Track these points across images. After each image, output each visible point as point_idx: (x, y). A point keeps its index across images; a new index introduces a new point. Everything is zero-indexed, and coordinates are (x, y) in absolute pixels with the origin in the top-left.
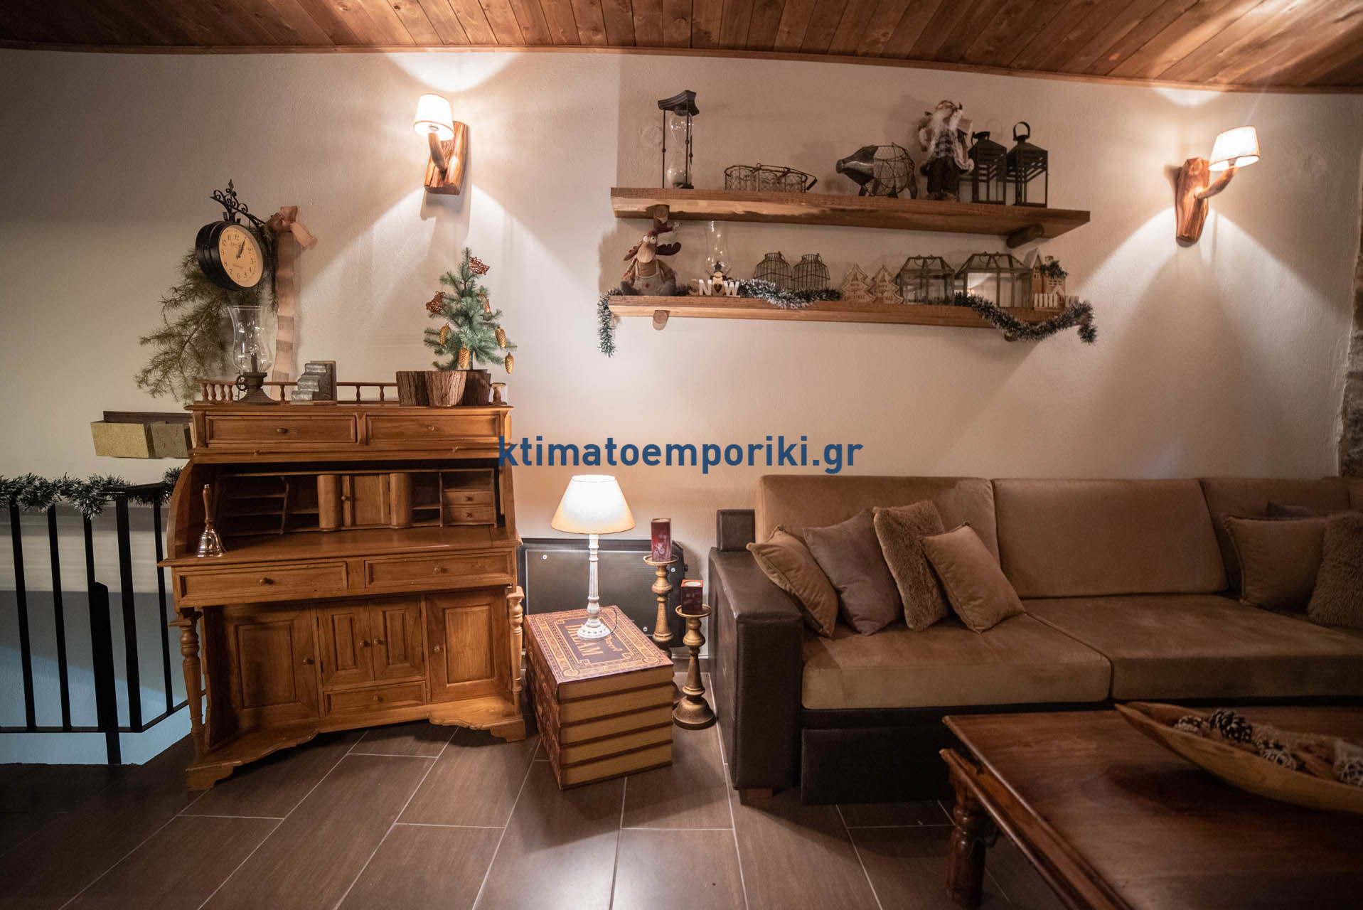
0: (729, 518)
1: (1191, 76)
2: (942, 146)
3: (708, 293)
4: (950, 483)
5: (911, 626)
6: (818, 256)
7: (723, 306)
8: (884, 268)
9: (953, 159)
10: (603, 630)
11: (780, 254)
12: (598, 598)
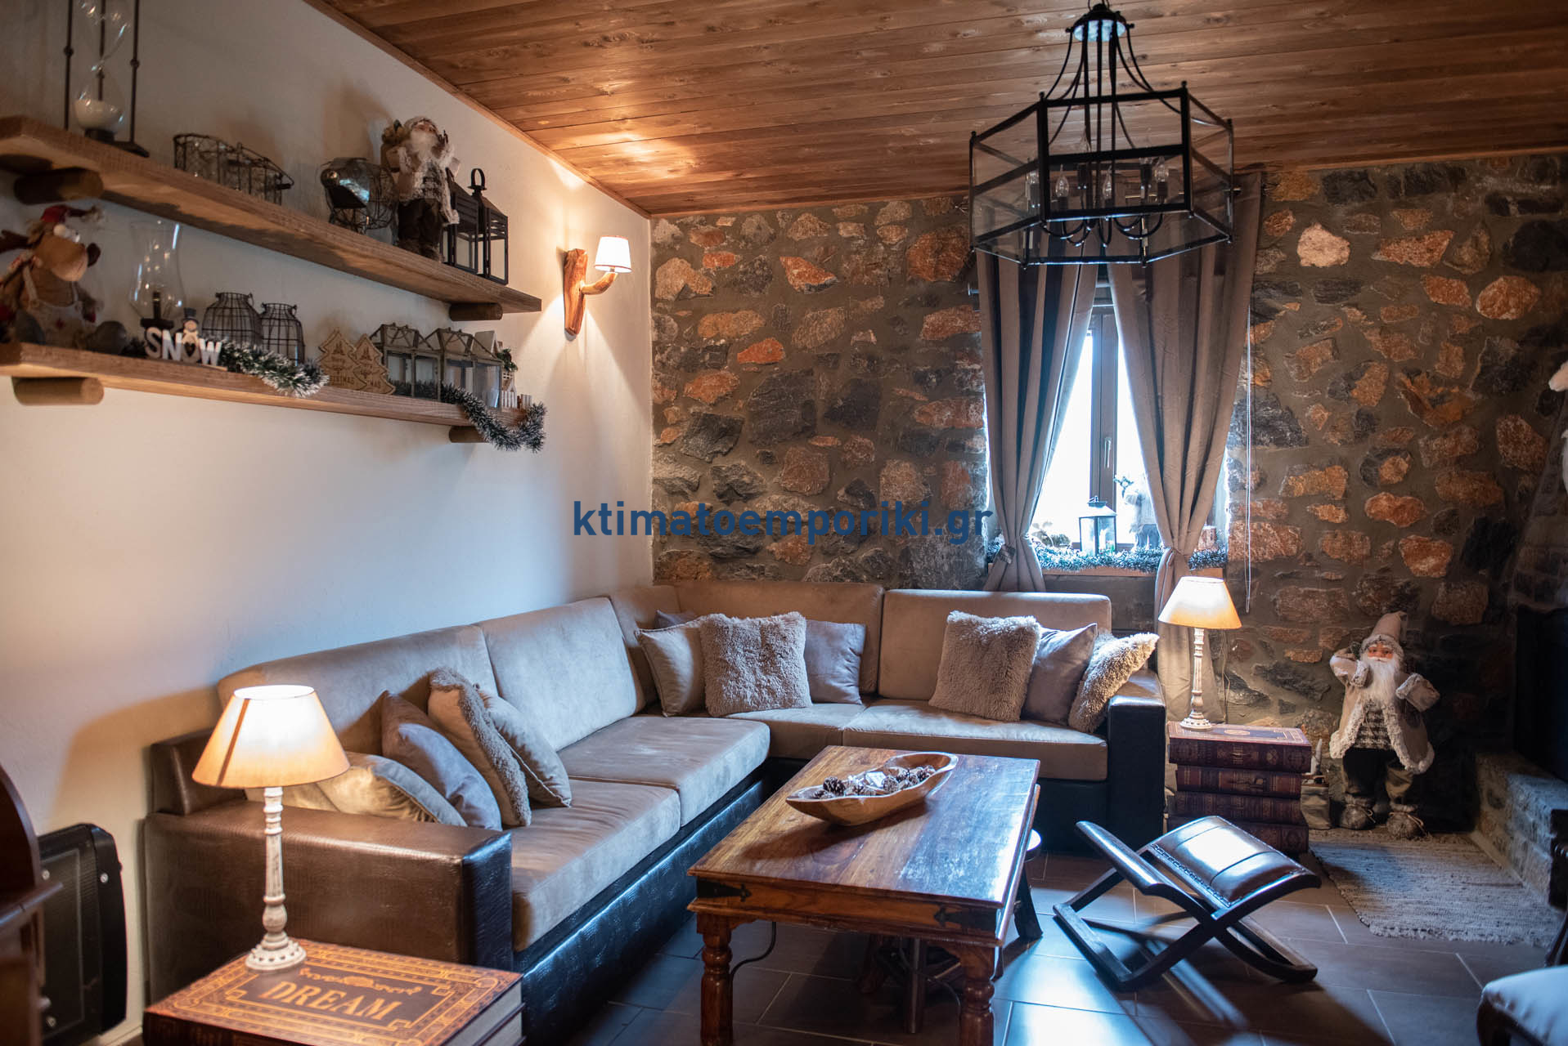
1: (575, 160)
3: (177, 355)
6: (293, 307)
7: (197, 381)
9: (439, 202)
11: (249, 297)
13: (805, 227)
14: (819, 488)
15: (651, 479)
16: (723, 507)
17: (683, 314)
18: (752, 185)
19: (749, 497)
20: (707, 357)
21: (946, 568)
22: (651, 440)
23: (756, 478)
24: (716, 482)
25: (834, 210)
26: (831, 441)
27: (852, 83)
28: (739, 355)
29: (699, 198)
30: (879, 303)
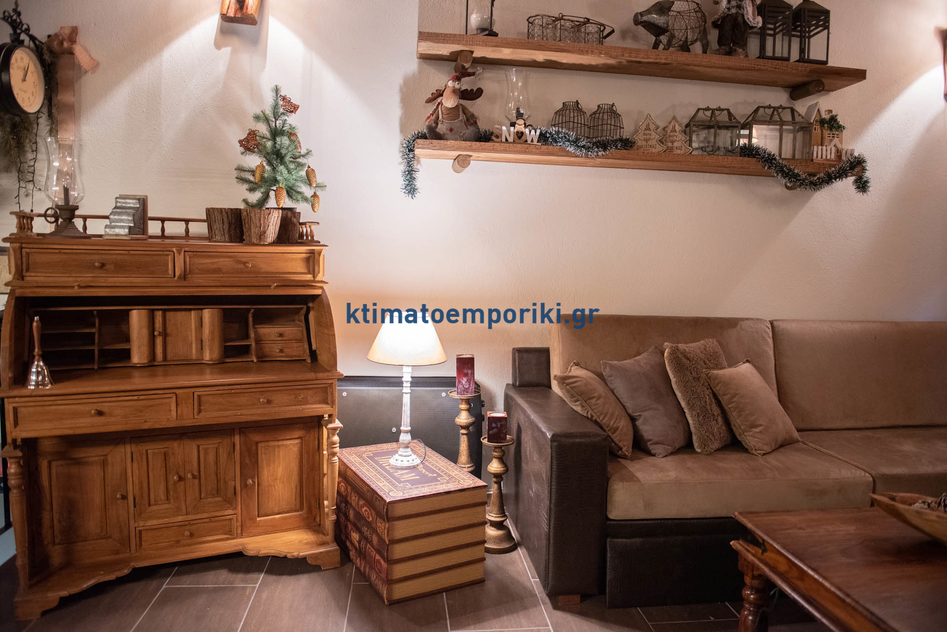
0: (525, 355)
3: (511, 139)
4: (732, 323)
5: (699, 450)
6: (613, 105)
7: (525, 152)
8: (674, 118)
9: (743, 15)
10: (415, 460)
11: (577, 103)
12: (409, 428)
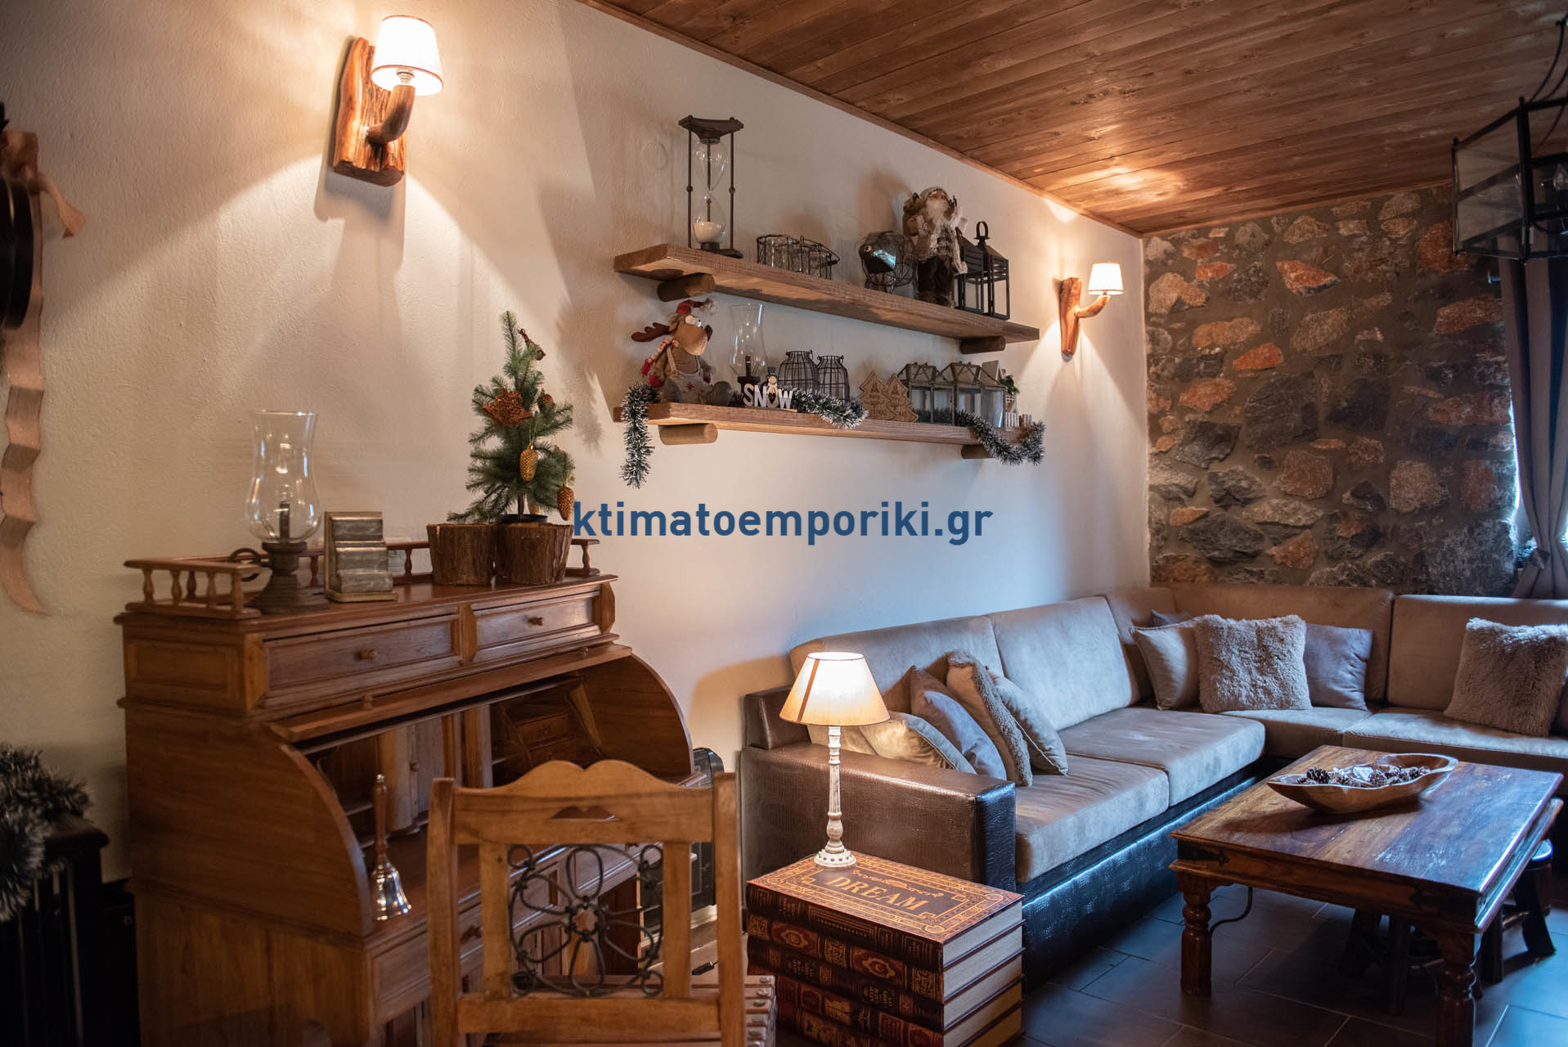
2: (944, 243)
3: (764, 403)
6: (840, 357)
11: (806, 351)
13: (1302, 229)
14: (1322, 491)
15: (1147, 486)
16: (1220, 512)
17: (1176, 326)
18: (1243, 195)
19: (1247, 502)
20: (1202, 366)
21: (1468, 573)
22: (1147, 449)
23: (1254, 482)
24: (1214, 487)
25: (1334, 209)
26: (1334, 444)
27: (1336, 95)
28: (1235, 362)
29: (1189, 214)
30: (1386, 299)
